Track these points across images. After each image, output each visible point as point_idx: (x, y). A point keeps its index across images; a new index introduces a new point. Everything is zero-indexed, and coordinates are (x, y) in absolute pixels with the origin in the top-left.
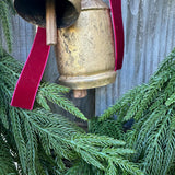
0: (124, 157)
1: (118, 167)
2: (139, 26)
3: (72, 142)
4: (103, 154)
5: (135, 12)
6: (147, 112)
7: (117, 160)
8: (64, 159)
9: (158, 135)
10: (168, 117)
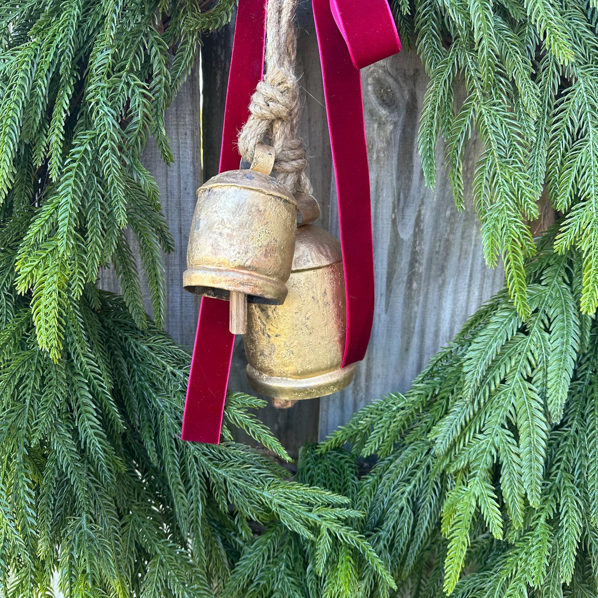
0: (347, 522)
1: (335, 538)
2: (413, 262)
3: (266, 494)
4: (313, 516)
5: (406, 234)
6: (399, 446)
7: (334, 527)
8: (250, 521)
9: (409, 488)
10: (429, 459)
